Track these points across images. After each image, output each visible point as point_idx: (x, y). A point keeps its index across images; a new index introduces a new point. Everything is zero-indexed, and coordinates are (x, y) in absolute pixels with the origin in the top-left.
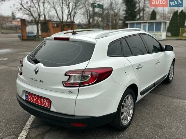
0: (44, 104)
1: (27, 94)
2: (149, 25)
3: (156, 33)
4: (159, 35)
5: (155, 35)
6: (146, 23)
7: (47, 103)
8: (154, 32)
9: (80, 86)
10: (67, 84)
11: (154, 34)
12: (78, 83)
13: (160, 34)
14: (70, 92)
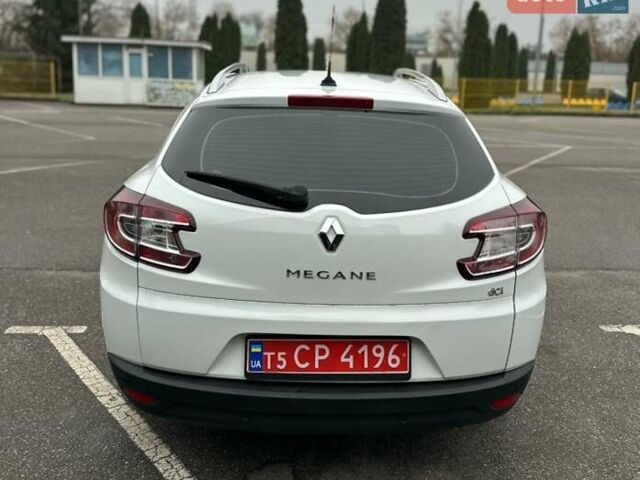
0: (377, 366)
1: (256, 349)
2: (151, 55)
3: (178, 84)
4: (187, 90)
5: (173, 89)
6: (139, 46)
7: (391, 357)
8: (170, 79)
9: (517, 267)
10: (480, 268)
11: (170, 86)
12: (512, 255)
13: (190, 88)
14: (493, 293)
